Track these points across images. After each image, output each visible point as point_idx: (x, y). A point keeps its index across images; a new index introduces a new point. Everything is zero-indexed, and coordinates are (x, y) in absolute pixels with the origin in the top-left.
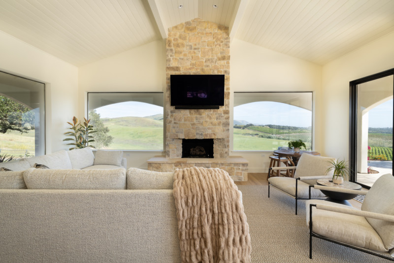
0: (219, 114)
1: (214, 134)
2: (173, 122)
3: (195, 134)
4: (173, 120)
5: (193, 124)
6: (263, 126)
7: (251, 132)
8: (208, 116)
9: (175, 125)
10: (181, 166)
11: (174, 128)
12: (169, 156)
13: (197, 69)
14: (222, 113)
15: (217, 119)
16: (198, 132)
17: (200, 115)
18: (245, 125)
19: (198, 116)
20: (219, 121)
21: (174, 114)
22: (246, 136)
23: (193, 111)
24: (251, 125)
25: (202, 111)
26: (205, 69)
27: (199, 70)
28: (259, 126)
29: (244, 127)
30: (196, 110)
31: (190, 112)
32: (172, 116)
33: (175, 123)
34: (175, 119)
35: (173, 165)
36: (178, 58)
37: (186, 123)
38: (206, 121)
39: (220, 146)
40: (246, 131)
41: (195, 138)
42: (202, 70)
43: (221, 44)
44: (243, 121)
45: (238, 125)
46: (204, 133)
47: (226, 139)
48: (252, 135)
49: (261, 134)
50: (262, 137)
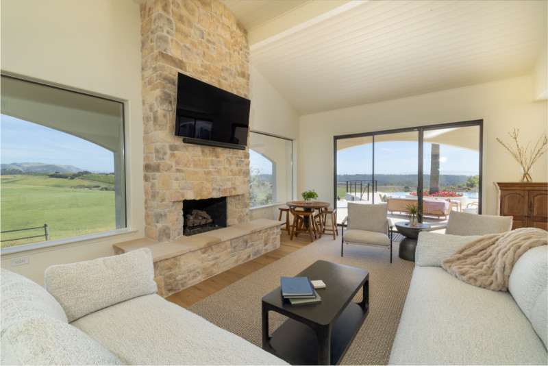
0: (239, 158)
1: (234, 189)
2: (174, 168)
3: (211, 190)
4: (174, 164)
5: (208, 173)
6: (107, 174)
7: (86, 183)
8: (228, 159)
9: (178, 174)
10: (212, 249)
11: (177, 179)
12: (169, 238)
13: (211, 78)
14: (243, 157)
15: (237, 165)
16: (215, 186)
17: (217, 157)
18: (75, 172)
19: (214, 159)
20: (239, 168)
21: (176, 152)
22: (78, 190)
23: (207, 149)
24: (86, 173)
25: (219, 150)
26: (223, 81)
27: (214, 81)
28: (100, 174)
29: (73, 177)
30: (211, 148)
31: (203, 152)
32: (173, 155)
33: (178, 170)
34: (177, 163)
35: (199, 252)
36: (182, 44)
37: (196, 170)
38: (225, 168)
39: (239, 206)
40: (77, 181)
41: (210, 197)
42: (219, 82)
43: (240, 52)
44: (69, 167)
45: (61, 173)
46: (223, 188)
47: (247, 195)
48: (89, 187)
49: (103, 185)
50: (106, 189)
